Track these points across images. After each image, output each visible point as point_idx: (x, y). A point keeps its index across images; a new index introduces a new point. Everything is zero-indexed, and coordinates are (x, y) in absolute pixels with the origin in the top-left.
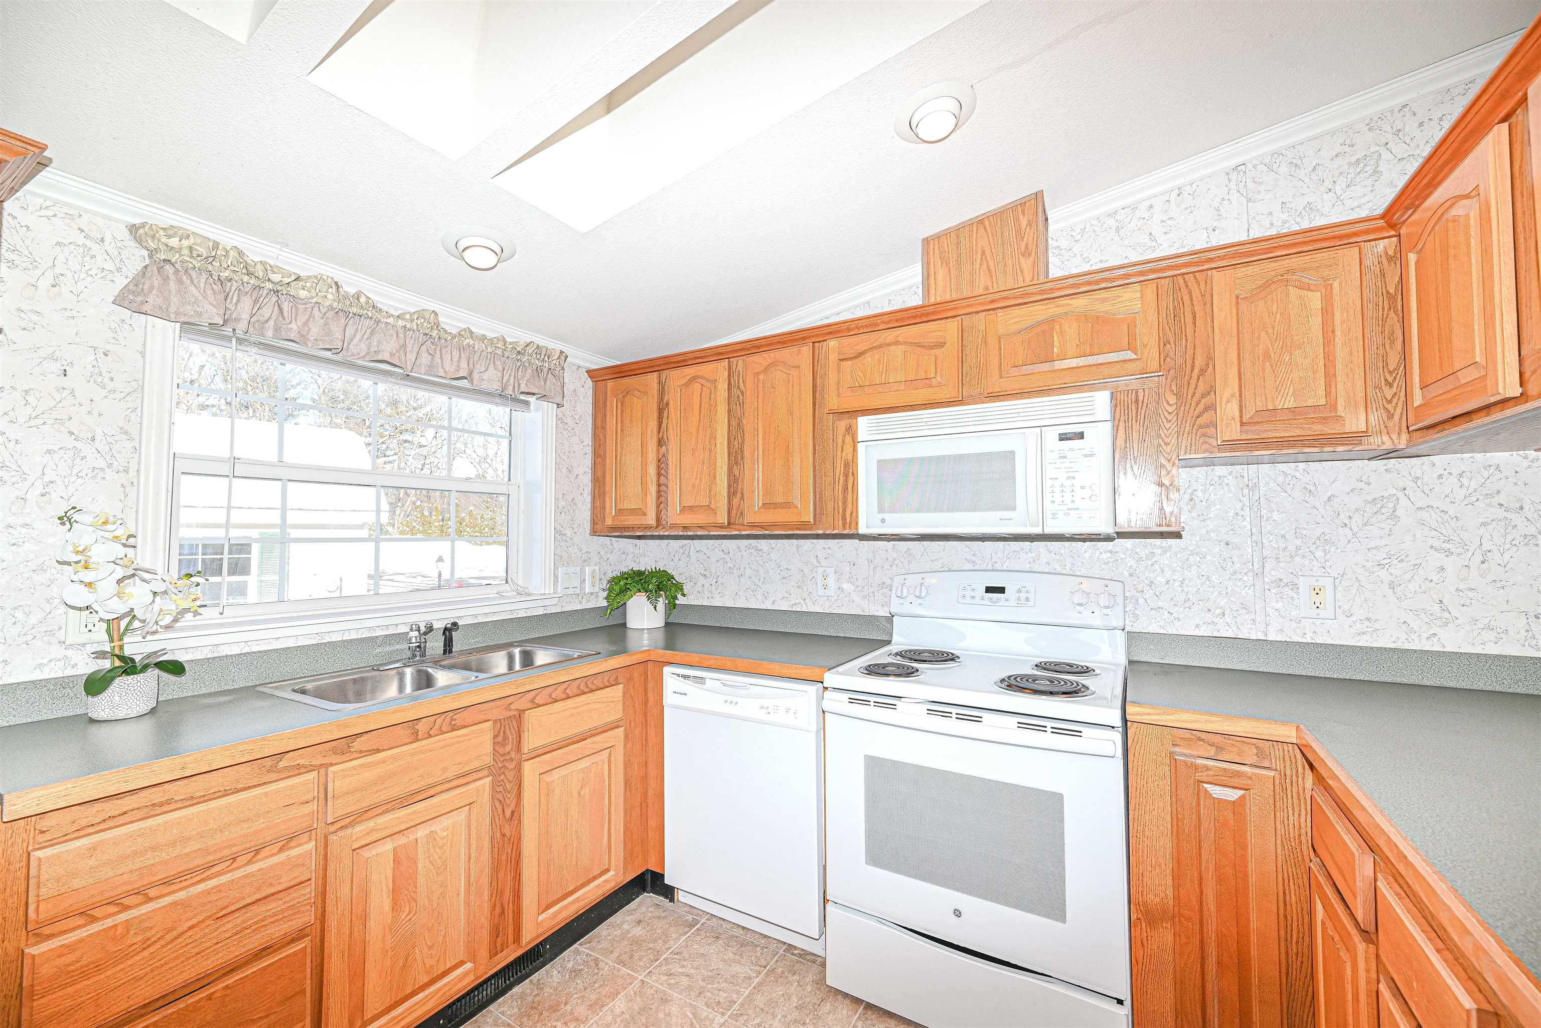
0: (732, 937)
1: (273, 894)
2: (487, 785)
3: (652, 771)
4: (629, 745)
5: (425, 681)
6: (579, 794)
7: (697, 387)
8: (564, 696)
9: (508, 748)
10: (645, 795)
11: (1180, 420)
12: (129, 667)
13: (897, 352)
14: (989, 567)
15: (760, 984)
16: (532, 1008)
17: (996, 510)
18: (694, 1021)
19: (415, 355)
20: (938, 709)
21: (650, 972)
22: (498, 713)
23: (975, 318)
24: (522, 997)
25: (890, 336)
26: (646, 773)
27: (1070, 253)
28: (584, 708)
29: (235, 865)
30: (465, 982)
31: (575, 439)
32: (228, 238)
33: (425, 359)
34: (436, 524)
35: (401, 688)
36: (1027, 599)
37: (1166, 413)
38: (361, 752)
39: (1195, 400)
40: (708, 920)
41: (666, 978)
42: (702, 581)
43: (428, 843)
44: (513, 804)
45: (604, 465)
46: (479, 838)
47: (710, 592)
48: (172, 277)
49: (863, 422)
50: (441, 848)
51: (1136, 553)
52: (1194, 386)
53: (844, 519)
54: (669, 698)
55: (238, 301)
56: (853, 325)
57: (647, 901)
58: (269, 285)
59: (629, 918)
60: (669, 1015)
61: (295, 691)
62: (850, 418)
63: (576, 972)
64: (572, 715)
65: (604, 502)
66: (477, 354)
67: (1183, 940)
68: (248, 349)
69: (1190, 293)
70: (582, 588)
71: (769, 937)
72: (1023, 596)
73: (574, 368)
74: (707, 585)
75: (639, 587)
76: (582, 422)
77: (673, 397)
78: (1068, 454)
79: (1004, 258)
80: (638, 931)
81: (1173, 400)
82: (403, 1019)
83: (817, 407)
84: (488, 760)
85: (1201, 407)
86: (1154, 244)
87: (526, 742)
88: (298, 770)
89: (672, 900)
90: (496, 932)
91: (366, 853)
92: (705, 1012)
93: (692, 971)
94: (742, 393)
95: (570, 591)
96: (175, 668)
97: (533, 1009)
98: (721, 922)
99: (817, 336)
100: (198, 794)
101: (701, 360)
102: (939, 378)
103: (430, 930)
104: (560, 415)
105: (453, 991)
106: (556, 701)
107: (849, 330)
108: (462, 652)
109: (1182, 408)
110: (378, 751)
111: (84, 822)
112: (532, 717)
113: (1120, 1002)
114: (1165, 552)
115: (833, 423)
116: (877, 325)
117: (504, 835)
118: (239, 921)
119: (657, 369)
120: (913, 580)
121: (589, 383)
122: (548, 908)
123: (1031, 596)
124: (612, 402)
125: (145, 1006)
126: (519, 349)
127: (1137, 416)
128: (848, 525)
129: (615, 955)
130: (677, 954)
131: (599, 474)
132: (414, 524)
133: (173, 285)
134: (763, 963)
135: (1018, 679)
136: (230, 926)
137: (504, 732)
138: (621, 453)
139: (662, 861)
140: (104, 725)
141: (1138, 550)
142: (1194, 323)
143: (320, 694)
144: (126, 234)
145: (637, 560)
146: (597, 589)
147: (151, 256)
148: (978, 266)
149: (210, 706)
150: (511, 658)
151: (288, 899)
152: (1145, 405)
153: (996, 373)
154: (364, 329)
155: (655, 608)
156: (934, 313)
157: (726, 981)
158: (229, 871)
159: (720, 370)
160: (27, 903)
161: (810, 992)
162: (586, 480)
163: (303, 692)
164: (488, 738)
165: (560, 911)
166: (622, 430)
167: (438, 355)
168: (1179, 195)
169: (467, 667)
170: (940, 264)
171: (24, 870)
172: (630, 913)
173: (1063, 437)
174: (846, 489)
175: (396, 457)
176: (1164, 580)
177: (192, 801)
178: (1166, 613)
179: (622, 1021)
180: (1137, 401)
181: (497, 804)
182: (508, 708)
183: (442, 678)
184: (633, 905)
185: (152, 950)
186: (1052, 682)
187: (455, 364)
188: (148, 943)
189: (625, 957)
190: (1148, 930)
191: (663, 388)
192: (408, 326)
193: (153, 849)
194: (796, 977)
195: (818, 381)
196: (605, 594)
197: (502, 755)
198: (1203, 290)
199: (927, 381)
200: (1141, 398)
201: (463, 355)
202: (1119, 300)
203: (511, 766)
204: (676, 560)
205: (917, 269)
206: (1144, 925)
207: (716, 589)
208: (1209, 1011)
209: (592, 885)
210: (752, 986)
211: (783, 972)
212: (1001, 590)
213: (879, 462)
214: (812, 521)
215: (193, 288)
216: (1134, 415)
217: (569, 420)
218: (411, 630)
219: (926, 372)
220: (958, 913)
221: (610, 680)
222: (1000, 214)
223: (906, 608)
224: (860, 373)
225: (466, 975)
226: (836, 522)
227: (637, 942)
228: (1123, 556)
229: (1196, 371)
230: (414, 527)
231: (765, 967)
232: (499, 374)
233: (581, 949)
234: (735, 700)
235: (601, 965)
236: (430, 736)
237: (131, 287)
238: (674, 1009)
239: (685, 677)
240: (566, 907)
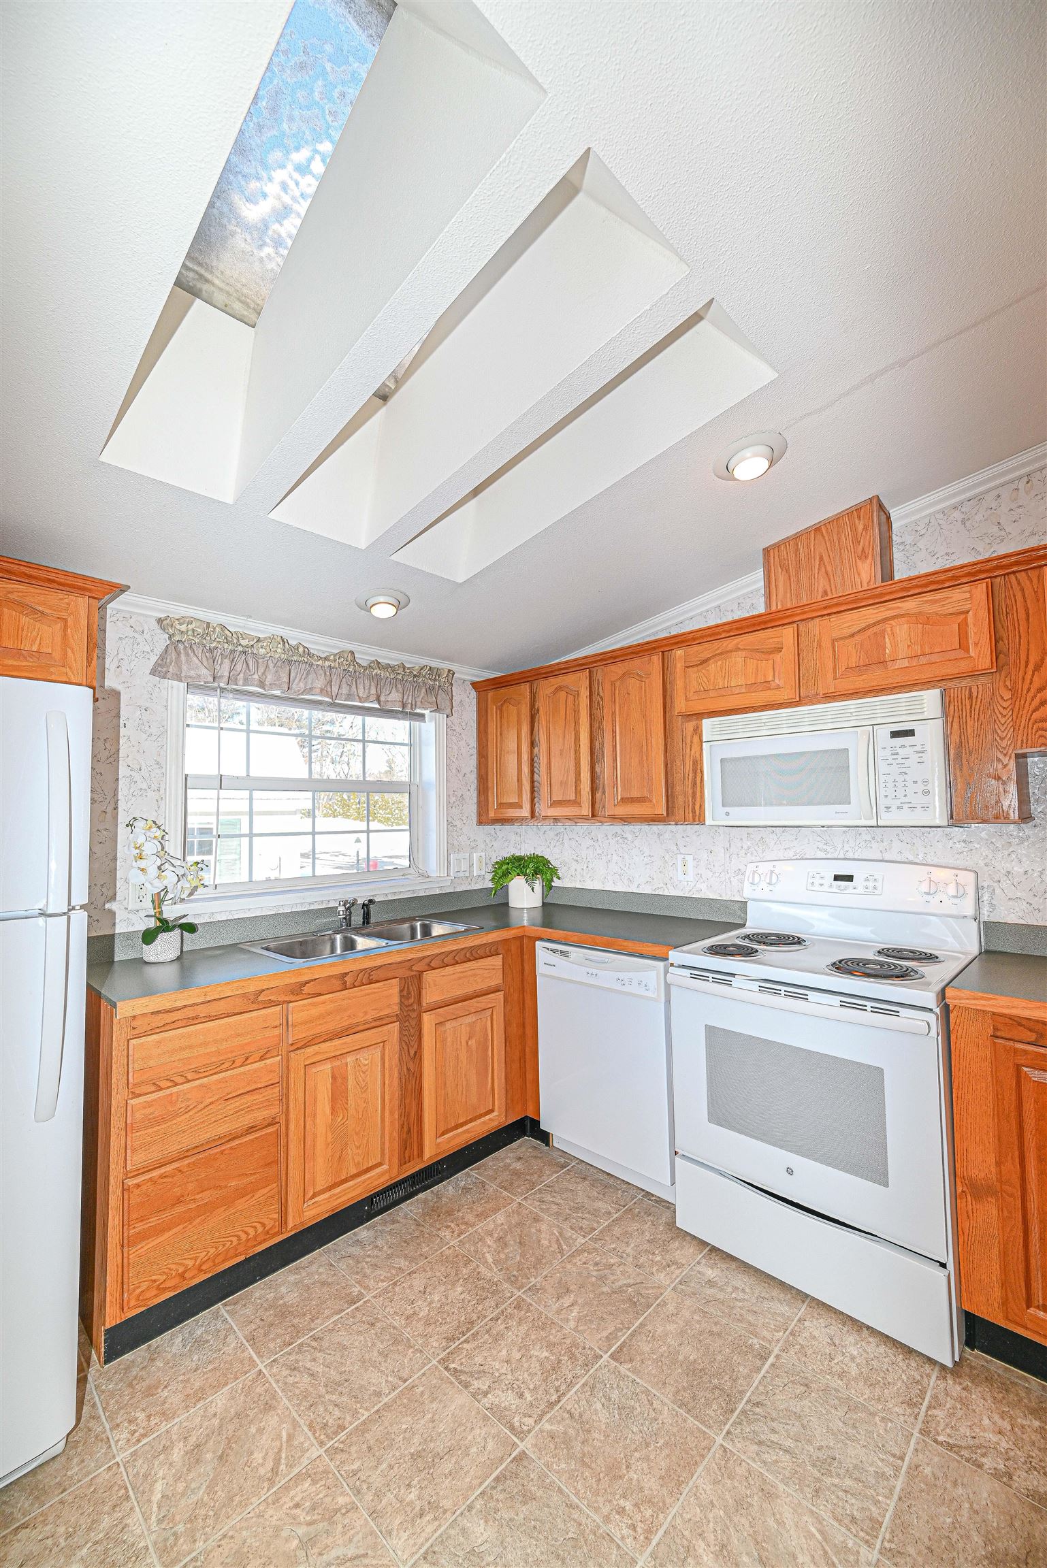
0: (598, 1179)
1: (257, 1089)
2: (396, 1028)
3: (529, 1031)
4: (509, 1007)
5: (349, 945)
6: (467, 1043)
7: (563, 694)
8: (453, 962)
9: (411, 1000)
10: (523, 1051)
11: (1015, 714)
12: (165, 926)
13: (737, 659)
14: (842, 856)
15: (617, 1219)
16: (432, 1210)
17: (834, 803)
18: (560, 1238)
19: (337, 687)
20: (770, 986)
21: (526, 1197)
22: (404, 973)
23: (811, 624)
24: (425, 1201)
25: (731, 643)
26: (524, 1033)
27: (915, 548)
28: (469, 973)
29: (234, 1066)
30: (382, 1180)
31: (462, 743)
32: (215, 618)
33: (345, 690)
34: (354, 807)
35: (333, 950)
36: (875, 887)
37: (1001, 709)
38: (309, 994)
39: (1031, 694)
40: (578, 1164)
41: (539, 1203)
42: (574, 866)
43: (355, 1067)
44: (416, 1046)
45: (487, 764)
46: (391, 1068)
47: (582, 876)
48: (182, 652)
49: (707, 724)
50: (364, 1073)
51: (992, 842)
52: (1029, 682)
53: (694, 812)
54: (541, 969)
55: (222, 663)
56: (698, 635)
57: (525, 1144)
58: (240, 648)
59: (511, 1155)
60: (540, 1231)
61: (263, 948)
62: (697, 719)
63: (466, 1190)
64: (460, 978)
65: (487, 796)
66: (383, 681)
67: (1006, 1214)
68: (227, 695)
69: (1022, 590)
70: (471, 872)
71: (630, 1184)
72: (871, 884)
73: (460, 682)
74: (579, 870)
75: (518, 871)
76: (468, 728)
77: (541, 704)
78: (900, 751)
79: (841, 562)
80: (518, 1166)
81: (1007, 695)
82: (340, 1197)
83: (667, 709)
84: (396, 1008)
85: (1036, 702)
86: (1003, 533)
87: (424, 997)
88: (271, 1004)
89: (547, 1144)
90: (404, 1145)
91: (314, 1070)
92: (569, 1233)
93: (562, 1202)
94: (602, 698)
95: (461, 874)
96: (191, 928)
97: (434, 1212)
98: (588, 1167)
99: (666, 645)
100: (213, 1014)
101: (566, 671)
102: (777, 681)
103: (357, 1134)
104: (450, 724)
105: (374, 1184)
106: (447, 966)
107: (694, 639)
108: (377, 924)
109: (1017, 703)
110: (320, 995)
111: (154, 1025)
112: (429, 977)
113: (943, 1265)
114: (1022, 842)
115: (682, 725)
116: (719, 633)
117: (409, 1070)
118: (238, 1104)
119: (529, 679)
120: (764, 868)
121: (474, 693)
122: (443, 1134)
123: (878, 885)
124: (493, 709)
125: (188, 1151)
126: (415, 673)
127: (971, 712)
128: (697, 817)
129: (498, 1181)
130: (549, 1187)
131: (483, 771)
132: (336, 807)
133: (183, 657)
134: (622, 1203)
135: (849, 963)
136: (232, 1106)
137: (408, 987)
138: (501, 754)
139: (537, 1110)
140: (153, 965)
141: (994, 840)
142: (1028, 620)
143: (280, 951)
144: (156, 626)
145: (519, 847)
146: (483, 873)
147: (170, 638)
148: (817, 572)
149: (212, 957)
150: (413, 930)
151: (265, 1094)
152: (979, 700)
153: (830, 675)
154: (302, 671)
155: (533, 889)
156: (771, 621)
157: (589, 1212)
158: (231, 1069)
159: (580, 681)
160: (128, 1072)
161: (662, 1231)
162: (473, 778)
163: (267, 949)
164: (396, 990)
165: (454, 1137)
166: (501, 734)
167: (354, 686)
168: (1028, 482)
169: (380, 935)
170: (780, 570)
171: (126, 1051)
172: (513, 1150)
173: (895, 734)
174: (695, 784)
175: (319, 746)
176: (1022, 871)
177: (210, 1018)
178: (1025, 903)
179: (502, 1229)
180: (971, 697)
181: (403, 1044)
182: (410, 969)
183: (362, 943)
184: (514, 1145)
185: (190, 1114)
186: (882, 965)
187: (367, 691)
188: (189, 1109)
189: (506, 1184)
190: (974, 1203)
191: (534, 696)
192: (332, 665)
193: (191, 1047)
194: (651, 1218)
195: (668, 686)
196: (490, 876)
197: (407, 1006)
198: (1035, 587)
199: (765, 684)
200: (975, 695)
201: (372, 684)
202: (950, 600)
203: (414, 1015)
204: (551, 846)
205: (760, 573)
206: (969, 1198)
207: (587, 873)
208: (1034, 1284)
209: (479, 1121)
210: (611, 1219)
211: (639, 1213)
212: (849, 878)
213: (722, 760)
214: (664, 813)
215: (195, 658)
216: (968, 711)
217: (457, 728)
218: (340, 905)
219: (765, 676)
220: (790, 1171)
221: (490, 951)
222: (836, 520)
223: (758, 895)
224: (705, 679)
225: (383, 1174)
226: (687, 814)
227: (516, 1173)
228: (978, 846)
229: (1031, 667)
230: (336, 810)
231: (624, 1206)
232: (400, 695)
233: (472, 1173)
234: (595, 971)
235: (487, 1187)
236: (355, 987)
237: (160, 662)
238: (544, 1227)
239: (555, 951)
240: (457, 1135)
